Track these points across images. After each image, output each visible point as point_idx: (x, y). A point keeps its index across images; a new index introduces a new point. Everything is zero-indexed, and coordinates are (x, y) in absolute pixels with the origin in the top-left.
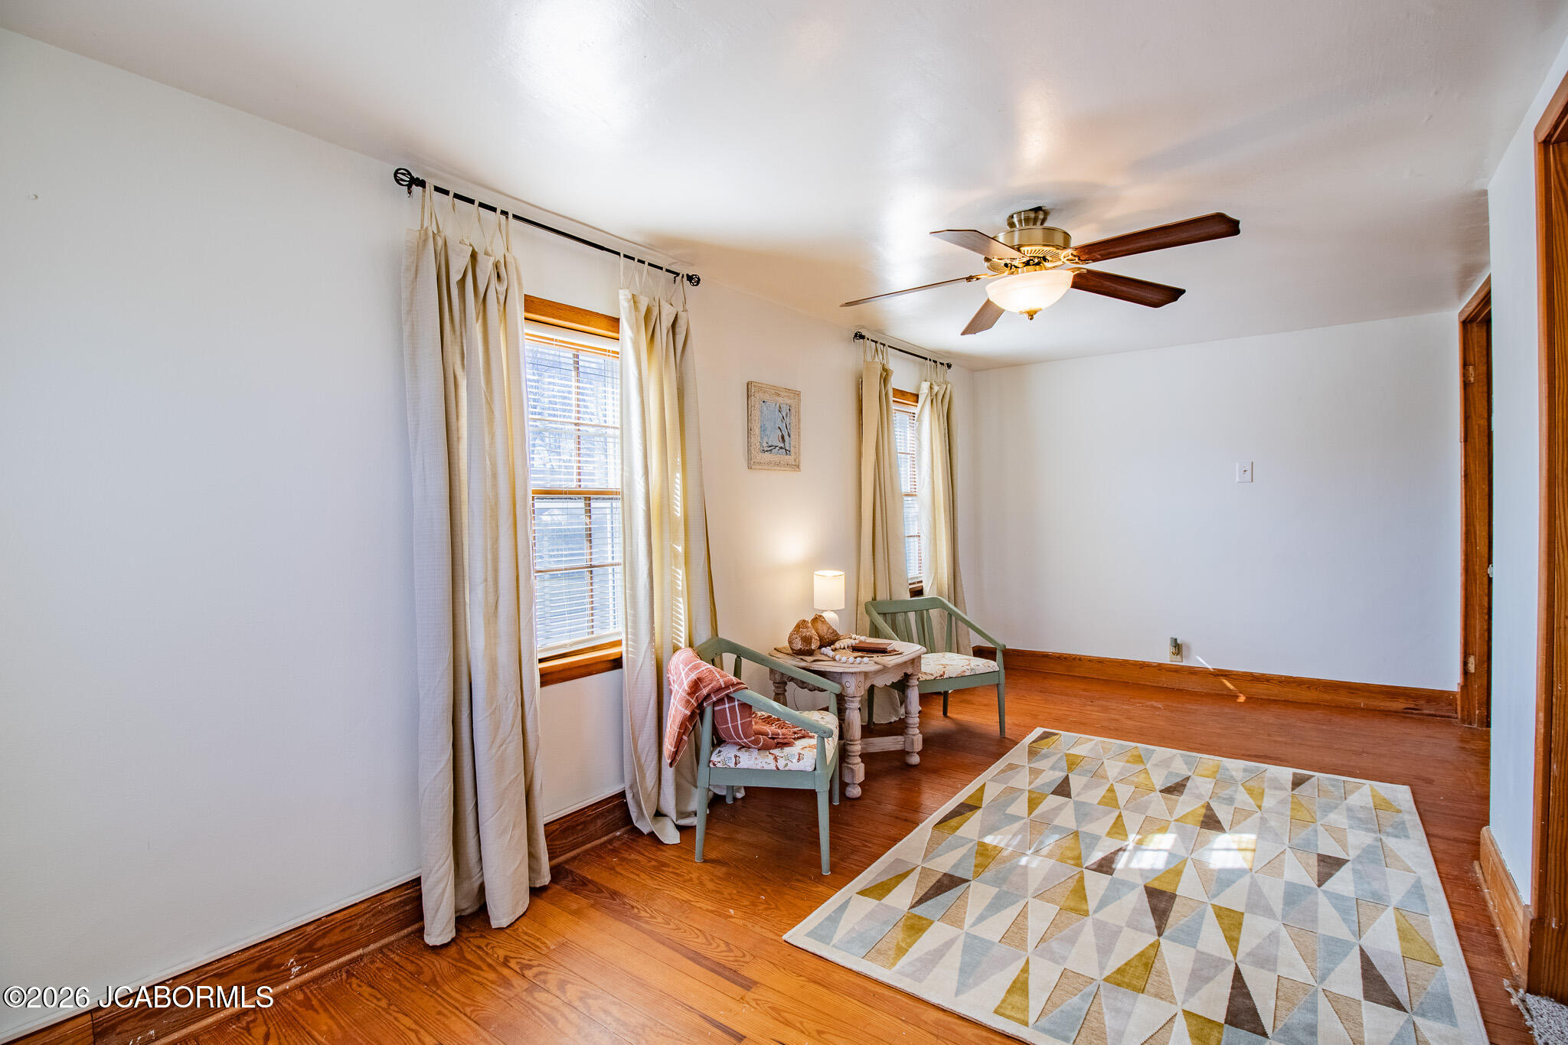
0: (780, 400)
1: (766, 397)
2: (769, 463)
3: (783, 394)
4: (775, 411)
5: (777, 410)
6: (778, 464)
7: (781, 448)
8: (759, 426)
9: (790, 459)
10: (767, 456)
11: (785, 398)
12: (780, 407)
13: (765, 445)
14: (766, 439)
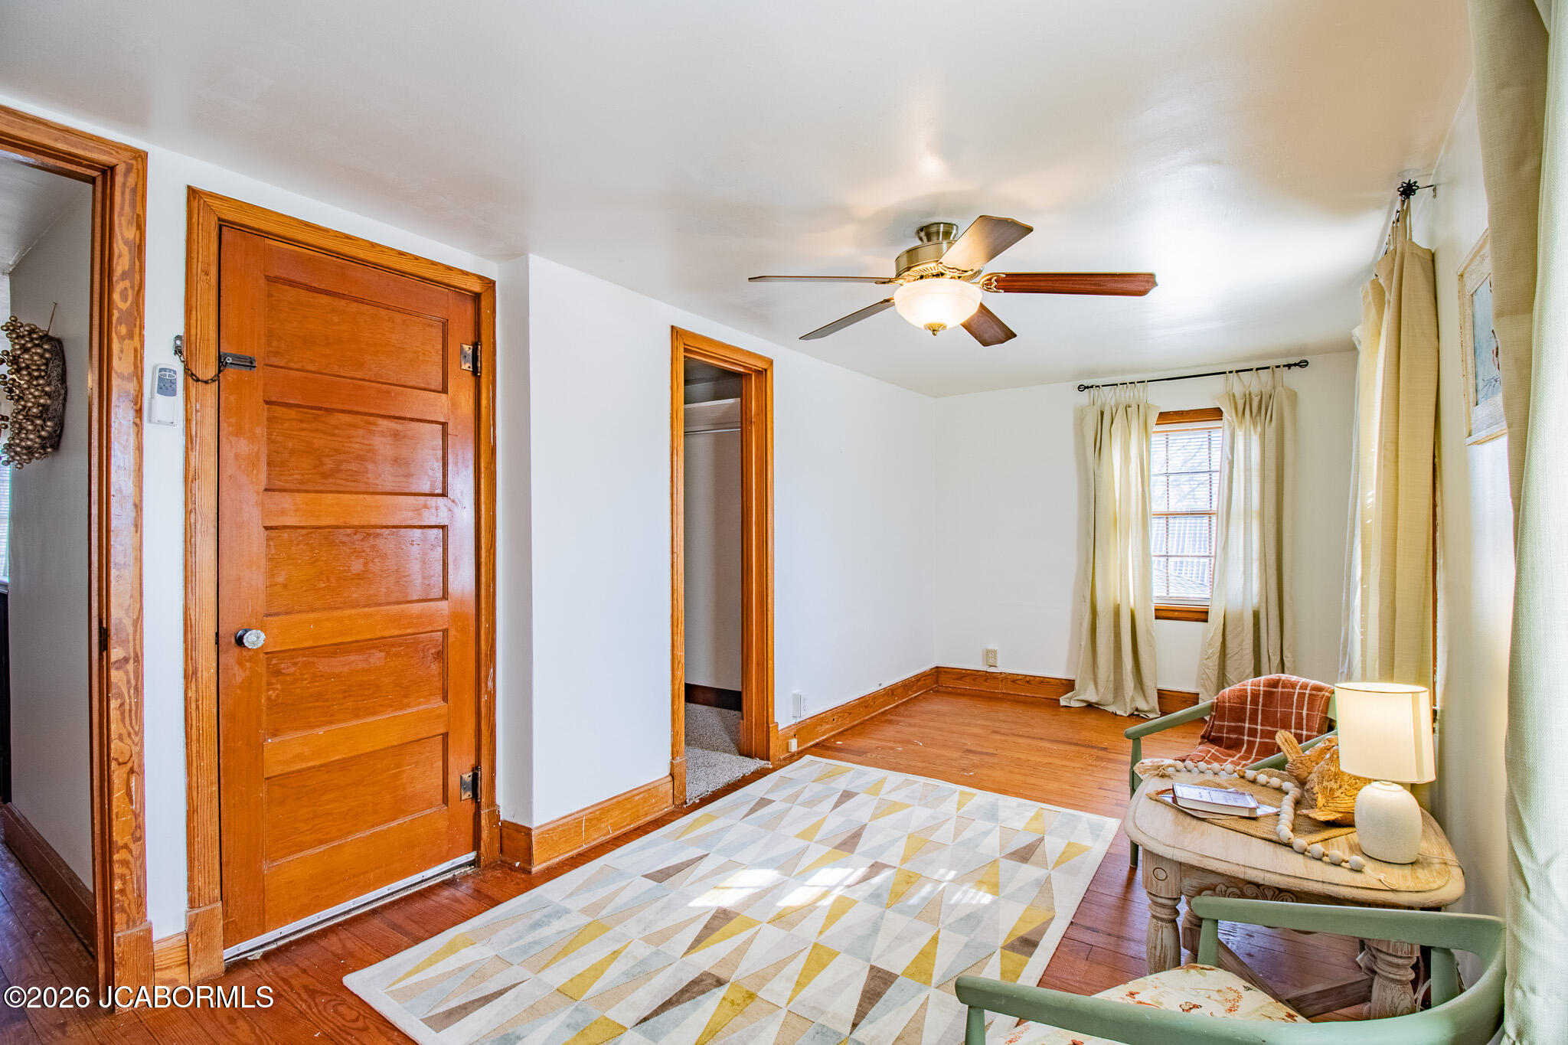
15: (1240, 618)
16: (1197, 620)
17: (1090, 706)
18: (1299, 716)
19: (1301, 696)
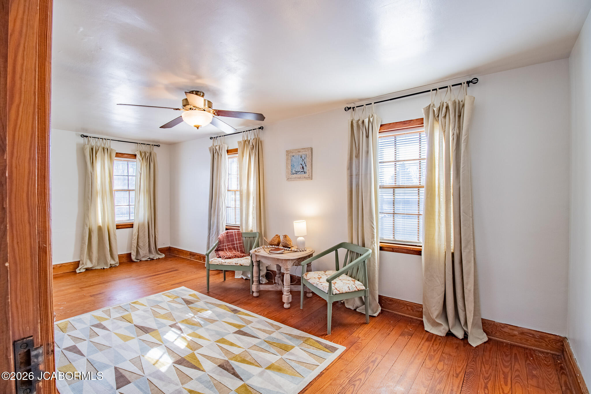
0: (300, 154)
1: (294, 154)
2: (296, 178)
3: (302, 151)
4: (298, 158)
5: (300, 158)
6: (300, 178)
7: (302, 172)
8: (290, 165)
9: (306, 175)
10: (295, 176)
11: (303, 152)
12: (301, 156)
13: (294, 171)
14: (294, 170)
15: (143, 224)
16: (127, 228)
17: (87, 270)
18: (236, 239)
19: (235, 234)
